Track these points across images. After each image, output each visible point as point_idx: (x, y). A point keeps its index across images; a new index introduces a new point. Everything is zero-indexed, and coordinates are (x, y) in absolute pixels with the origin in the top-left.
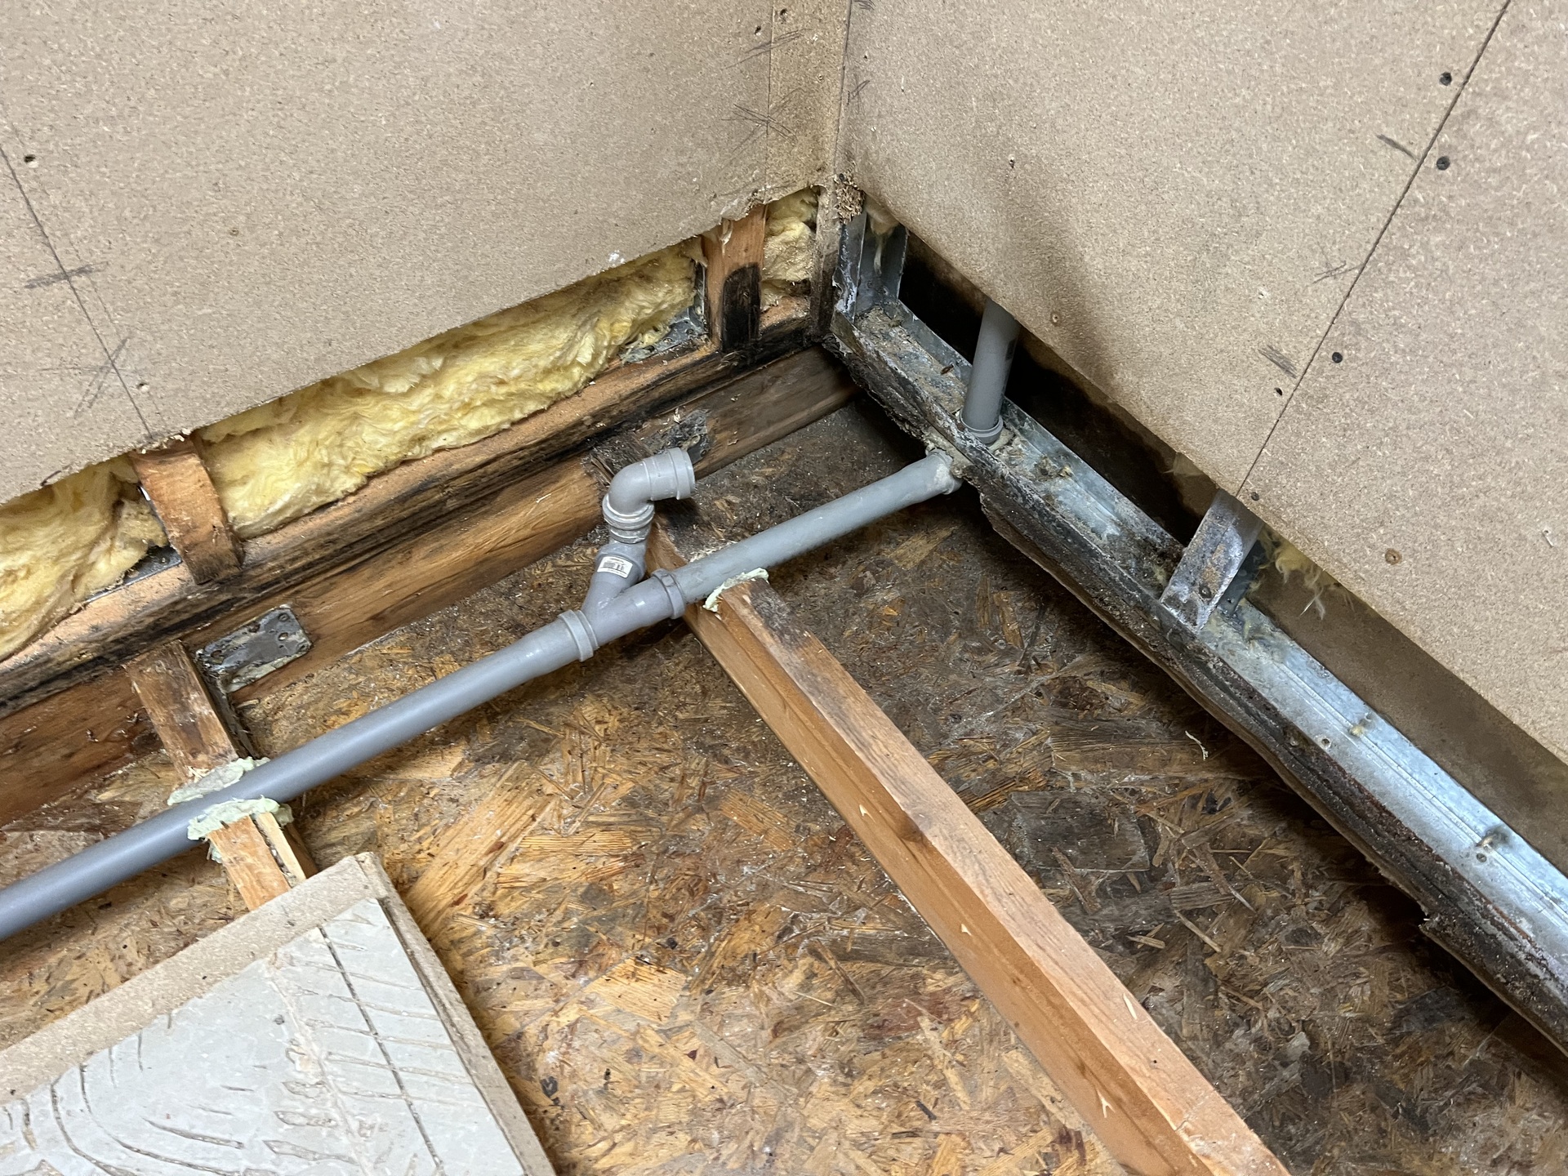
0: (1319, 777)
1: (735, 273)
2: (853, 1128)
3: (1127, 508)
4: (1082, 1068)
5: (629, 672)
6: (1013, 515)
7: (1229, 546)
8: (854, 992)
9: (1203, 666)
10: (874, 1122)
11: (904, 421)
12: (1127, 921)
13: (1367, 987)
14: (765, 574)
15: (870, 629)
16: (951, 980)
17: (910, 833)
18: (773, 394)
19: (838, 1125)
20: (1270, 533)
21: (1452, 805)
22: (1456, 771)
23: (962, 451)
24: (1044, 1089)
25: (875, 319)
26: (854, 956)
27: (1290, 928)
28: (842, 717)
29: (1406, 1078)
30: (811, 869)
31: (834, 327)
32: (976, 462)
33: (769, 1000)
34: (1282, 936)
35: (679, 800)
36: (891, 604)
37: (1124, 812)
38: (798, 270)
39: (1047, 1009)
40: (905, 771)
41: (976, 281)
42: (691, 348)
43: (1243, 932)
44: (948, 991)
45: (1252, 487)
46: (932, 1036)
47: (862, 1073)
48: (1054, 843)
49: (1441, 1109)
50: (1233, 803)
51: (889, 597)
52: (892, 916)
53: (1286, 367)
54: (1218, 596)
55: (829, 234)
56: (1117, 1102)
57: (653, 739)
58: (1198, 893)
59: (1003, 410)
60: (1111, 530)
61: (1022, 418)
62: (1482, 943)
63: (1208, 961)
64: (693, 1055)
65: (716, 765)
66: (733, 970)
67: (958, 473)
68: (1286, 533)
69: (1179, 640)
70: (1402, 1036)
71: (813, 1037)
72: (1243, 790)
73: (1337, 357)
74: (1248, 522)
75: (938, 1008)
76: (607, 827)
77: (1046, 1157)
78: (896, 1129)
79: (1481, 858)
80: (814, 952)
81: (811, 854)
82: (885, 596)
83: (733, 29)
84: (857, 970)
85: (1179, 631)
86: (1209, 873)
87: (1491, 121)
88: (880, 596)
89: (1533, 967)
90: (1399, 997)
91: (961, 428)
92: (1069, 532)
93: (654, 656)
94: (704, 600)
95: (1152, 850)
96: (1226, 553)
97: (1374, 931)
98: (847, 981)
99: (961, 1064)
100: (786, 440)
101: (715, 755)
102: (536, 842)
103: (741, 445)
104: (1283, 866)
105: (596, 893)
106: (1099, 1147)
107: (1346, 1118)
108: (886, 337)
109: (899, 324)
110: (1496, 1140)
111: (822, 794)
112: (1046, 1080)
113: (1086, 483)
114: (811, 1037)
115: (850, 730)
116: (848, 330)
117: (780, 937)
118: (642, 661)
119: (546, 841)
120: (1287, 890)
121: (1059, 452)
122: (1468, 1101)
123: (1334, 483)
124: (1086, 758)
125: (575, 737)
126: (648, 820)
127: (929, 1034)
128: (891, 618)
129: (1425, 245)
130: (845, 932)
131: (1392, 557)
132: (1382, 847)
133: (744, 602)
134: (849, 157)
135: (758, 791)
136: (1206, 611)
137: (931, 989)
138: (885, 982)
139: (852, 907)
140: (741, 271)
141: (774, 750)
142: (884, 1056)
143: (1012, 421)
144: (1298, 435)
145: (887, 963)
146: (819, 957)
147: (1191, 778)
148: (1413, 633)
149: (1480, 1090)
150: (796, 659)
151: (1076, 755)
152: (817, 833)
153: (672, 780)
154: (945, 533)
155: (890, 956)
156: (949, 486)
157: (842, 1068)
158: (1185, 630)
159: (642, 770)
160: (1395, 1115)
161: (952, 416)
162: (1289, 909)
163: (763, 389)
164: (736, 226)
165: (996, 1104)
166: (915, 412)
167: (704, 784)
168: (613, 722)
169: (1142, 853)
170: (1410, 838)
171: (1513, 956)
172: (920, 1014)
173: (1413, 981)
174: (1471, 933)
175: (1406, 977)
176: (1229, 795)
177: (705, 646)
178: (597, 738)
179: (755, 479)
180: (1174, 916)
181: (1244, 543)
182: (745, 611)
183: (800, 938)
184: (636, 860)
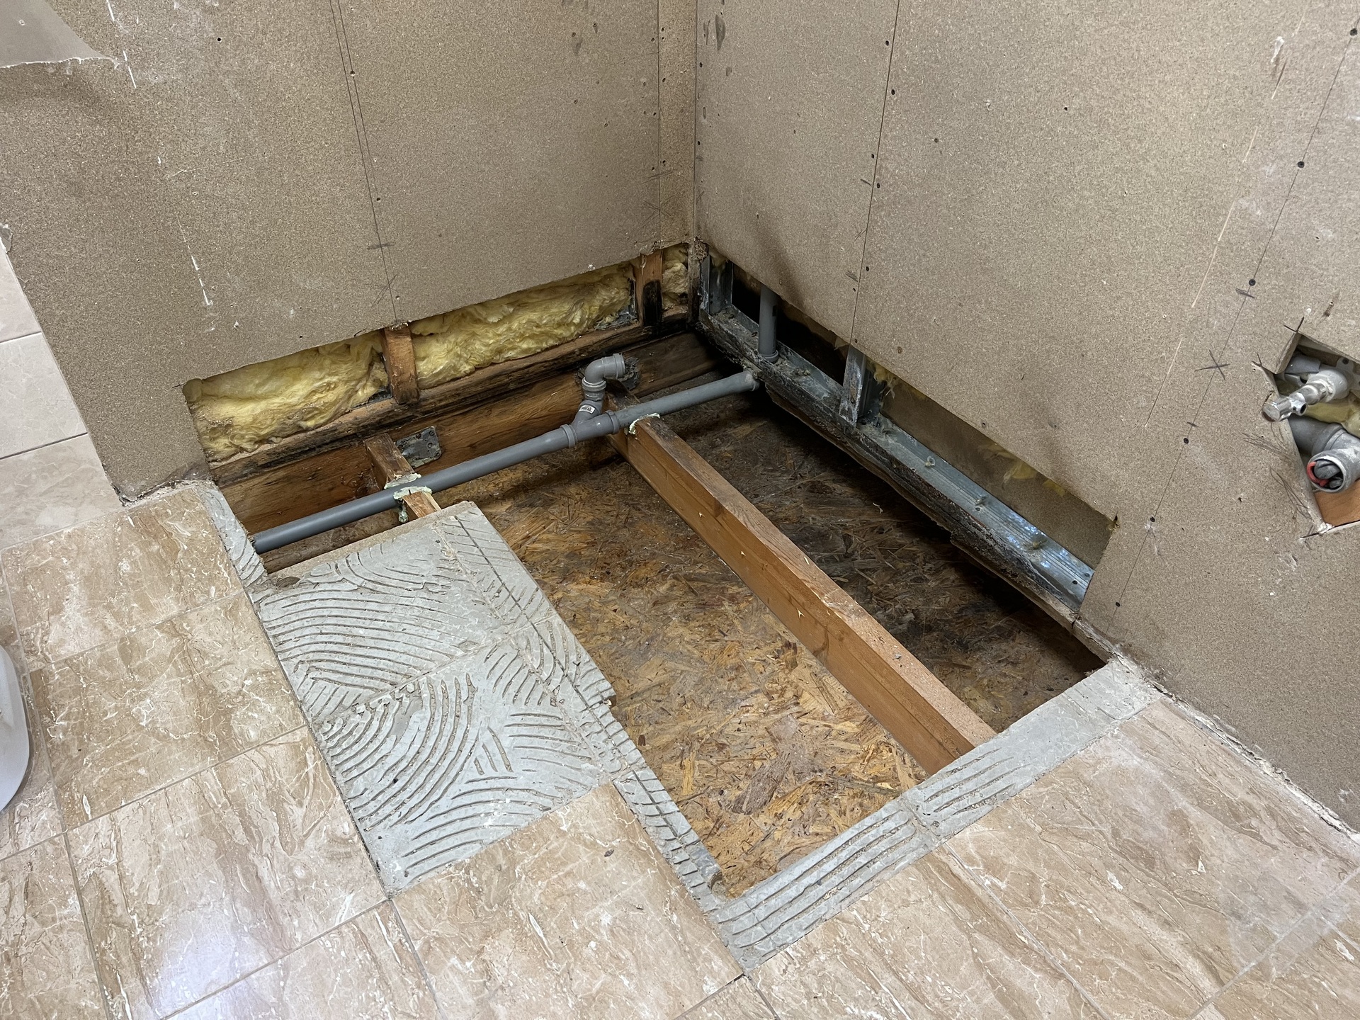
1: (647, 285)
2: (688, 637)
3: (832, 383)
4: (790, 599)
5: (594, 475)
6: (779, 389)
7: (857, 374)
8: (693, 592)
9: (858, 441)
10: (698, 636)
11: (731, 355)
13: (948, 598)
14: (659, 416)
16: (740, 589)
17: (719, 509)
18: (672, 356)
19: (681, 636)
20: (869, 361)
23: (757, 365)
24: (781, 629)
25: (721, 313)
26: (696, 580)
27: (914, 576)
29: (961, 631)
30: (677, 549)
31: (700, 318)
32: (765, 371)
33: (652, 593)
34: (908, 579)
35: (615, 523)
37: (836, 533)
38: (681, 288)
40: (716, 484)
42: (629, 324)
43: (889, 577)
44: (738, 593)
45: (854, 337)
46: (729, 608)
47: (694, 619)
49: (977, 642)
50: (893, 530)
51: (729, 449)
52: (715, 566)
53: (855, 279)
54: (857, 402)
55: (694, 267)
57: (604, 501)
58: (869, 563)
60: (825, 394)
61: (787, 351)
62: (971, 538)
63: (869, 587)
64: (615, 611)
65: (633, 511)
66: (637, 582)
67: (756, 376)
68: (873, 358)
69: (847, 432)
71: (672, 607)
72: (899, 526)
73: (868, 269)
74: (860, 357)
75: (733, 599)
76: (579, 532)
77: (778, 651)
78: (707, 639)
80: (675, 578)
81: (678, 544)
82: (726, 449)
83: (642, 168)
84: (694, 585)
85: (848, 427)
86: (876, 556)
88: (723, 449)
89: (991, 543)
90: (963, 602)
91: (757, 355)
94: (628, 427)
95: (848, 547)
96: (857, 378)
98: (690, 588)
99: (742, 618)
101: (634, 508)
102: (545, 536)
103: (657, 383)
104: (915, 554)
105: (573, 554)
106: (804, 649)
108: (726, 323)
109: (733, 316)
111: (685, 521)
112: (782, 625)
113: (816, 377)
115: (693, 470)
116: (706, 317)
117: (659, 572)
118: (600, 472)
119: (550, 536)
120: (915, 563)
121: (804, 364)
122: (991, 640)
123: (877, 324)
124: (820, 512)
125: (566, 499)
126: (600, 530)
129: (880, 217)
130: (692, 571)
131: (900, 350)
133: (648, 426)
134: (699, 228)
135: (654, 521)
137: (731, 592)
138: (709, 589)
139: (696, 563)
140: (651, 283)
141: (664, 506)
142: (705, 614)
143: (782, 352)
144: (863, 306)
145: (711, 583)
146: (678, 580)
147: (872, 521)
149: (998, 636)
150: (670, 446)
151: (815, 511)
152: (682, 536)
153: (612, 516)
154: (760, 424)
155: (712, 580)
156: (752, 383)
157: (685, 617)
158: (850, 425)
159: (598, 512)
160: (952, 644)
161: (753, 350)
162: (914, 570)
163: (666, 352)
164: (649, 259)
165: (757, 632)
166: (736, 351)
167: (627, 518)
168: (584, 495)
169: (843, 547)
170: (940, 496)
172: (724, 601)
173: (970, 596)
176: (892, 527)
178: (576, 499)
180: (855, 571)
181: (861, 370)
182: (648, 430)
183: (669, 573)
184: (593, 544)
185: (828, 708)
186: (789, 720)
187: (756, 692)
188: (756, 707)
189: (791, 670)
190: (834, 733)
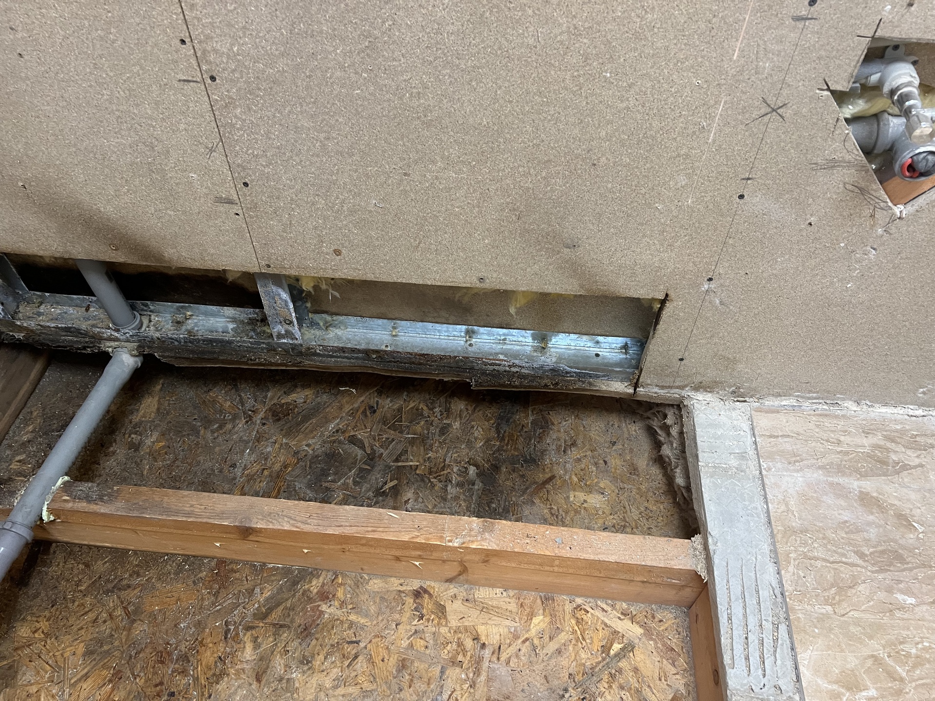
0: (395, 362)
2: (328, 684)
3: (229, 311)
4: (398, 559)
5: (31, 592)
6: (179, 353)
7: (279, 295)
8: (281, 626)
9: (315, 354)
10: (335, 670)
11: (84, 348)
12: (375, 486)
13: (479, 428)
14: (66, 478)
15: (156, 461)
16: (321, 579)
17: (246, 532)
19: (320, 688)
20: (289, 277)
21: (446, 334)
22: (437, 320)
23: (128, 341)
24: (394, 583)
25: (25, 310)
26: (270, 611)
27: (438, 430)
28: (167, 511)
29: (516, 449)
30: (216, 595)
32: (139, 341)
33: (243, 670)
34: (437, 437)
35: (117, 628)
36: (158, 441)
37: (340, 442)
39: (365, 549)
40: (219, 508)
41: (58, 255)
43: (422, 448)
44: (323, 585)
45: (263, 263)
46: (332, 610)
47: (313, 656)
48: (320, 481)
49: (535, 449)
50: (380, 401)
51: (154, 438)
52: (273, 578)
53: (230, 202)
54: (295, 320)
56: (419, 558)
57: (75, 613)
58: (394, 449)
59: (133, 308)
60: (231, 326)
61: (146, 305)
62: (493, 376)
63: (418, 472)
65: (123, 594)
66: (214, 675)
67: (135, 352)
68: (293, 273)
69: (297, 351)
70: (503, 435)
71: (278, 664)
72: (380, 393)
73: (246, 184)
74: (277, 279)
75: (325, 596)
76: (86, 677)
77: (416, 609)
78: (347, 663)
79: (471, 345)
80: (248, 628)
81: (211, 588)
82: (151, 440)
84: (274, 617)
85: (294, 347)
86: (392, 437)
87: (215, 51)
88: (148, 442)
90: (492, 422)
91: (117, 331)
92: (211, 341)
93: (40, 572)
94: (41, 519)
95: (363, 447)
96: (281, 299)
97: (467, 405)
98: (274, 625)
99: (354, 608)
100: (28, 405)
101: (120, 589)
104: (417, 410)
106: (433, 584)
107: (508, 483)
108: (39, 314)
109: (41, 303)
110: (559, 443)
111: (194, 556)
112: (392, 579)
113: (202, 314)
114: (277, 665)
115: (177, 513)
116: (13, 325)
117: (226, 638)
118: (35, 581)
120: (426, 417)
121: (178, 309)
122: (540, 438)
123: (291, 238)
124: (307, 434)
125: (26, 651)
126: (108, 652)
127: (329, 610)
128: (163, 447)
129: (236, 117)
130: (256, 605)
131: (337, 252)
132: (435, 370)
133: (65, 501)
135: (158, 585)
136: (295, 329)
137: (315, 591)
138: (292, 609)
139: (251, 592)
141: (151, 559)
142: (317, 639)
143: (142, 310)
144: (260, 227)
145: (287, 600)
146: (252, 628)
147: (356, 405)
148: (370, 277)
149: (541, 430)
150: (120, 504)
151: (301, 436)
152: (206, 576)
153: (105, 622)
154: (159, 387)
155: (286, 595)
156: (136, 362)
157: (302, 663)
158: (296, 345)
159: (83, 632)
160: (522, 466)
161: (109, 328)
162: (431, 424)
165: (380, 609)
166: (87, 340)
167: (125, 608)
168: (44, 625)
169: (359, 453)
170: (441, 358)
171: (505, 371)
172: (319, 606)
173: (492, 411)
174: (487, 375)
175: (489, 413)
176: (376, 399)
177: (67, 543)
178: (40, 640)
179: (25, 438)
180: (393, 466)
181: (284, 290)
182: (69, 505)
183: (236, 628)
184: (117, 677)
185: (508, 623)
186: (494, 670)
187: (442, 672)
188: (458, 688)
189: (445, 617)
190: (536, 642)
